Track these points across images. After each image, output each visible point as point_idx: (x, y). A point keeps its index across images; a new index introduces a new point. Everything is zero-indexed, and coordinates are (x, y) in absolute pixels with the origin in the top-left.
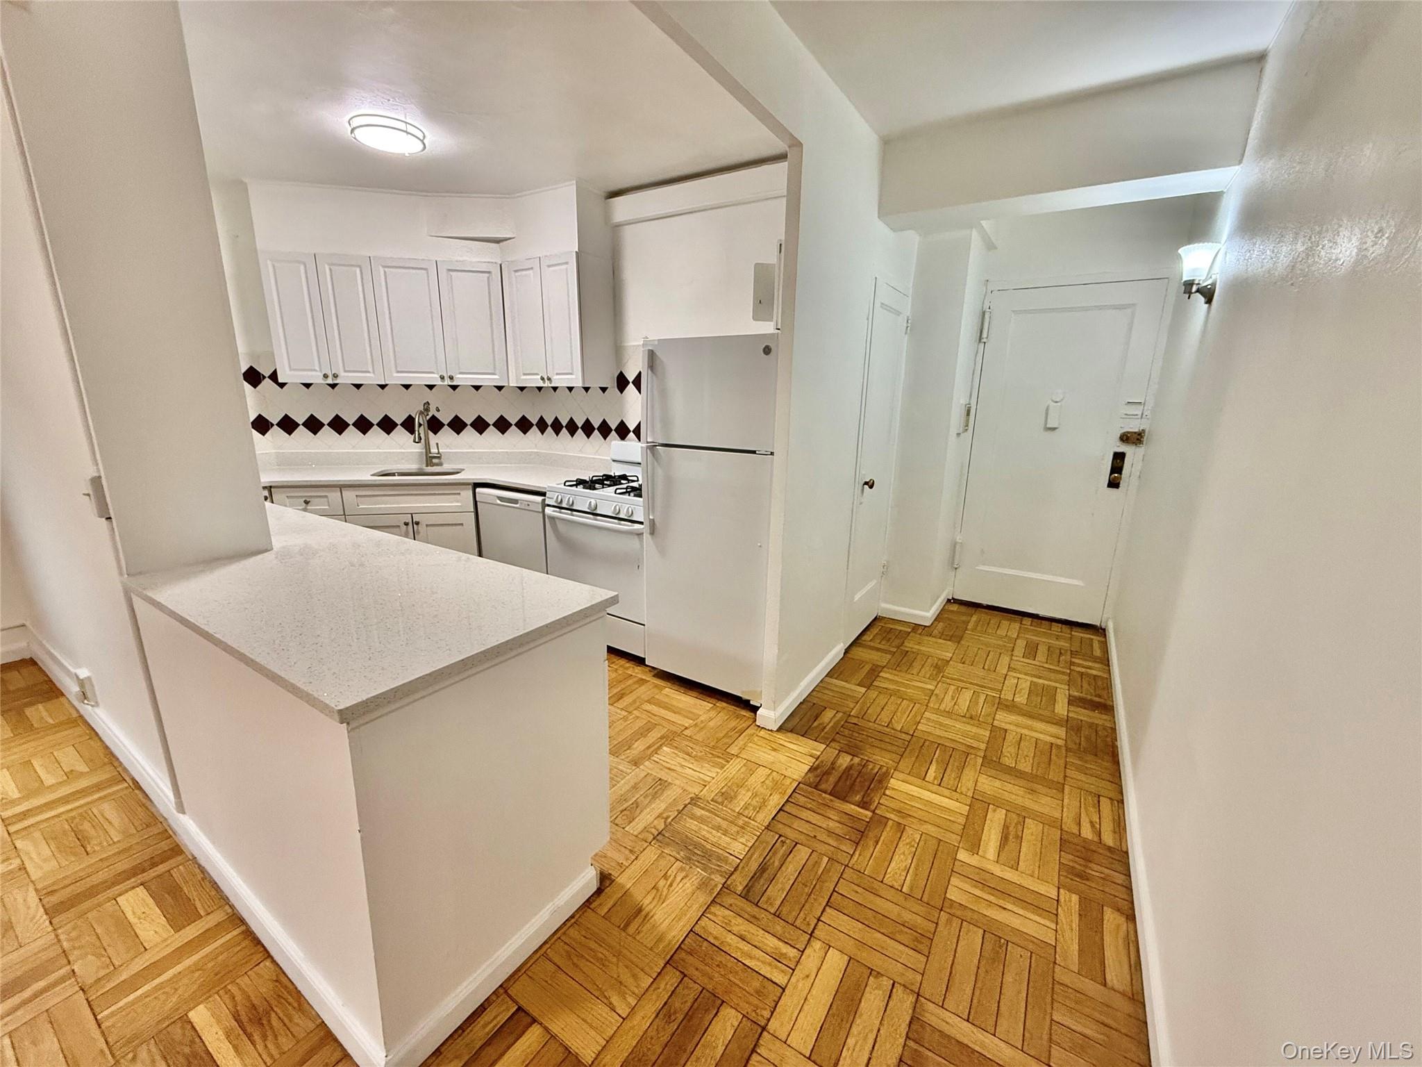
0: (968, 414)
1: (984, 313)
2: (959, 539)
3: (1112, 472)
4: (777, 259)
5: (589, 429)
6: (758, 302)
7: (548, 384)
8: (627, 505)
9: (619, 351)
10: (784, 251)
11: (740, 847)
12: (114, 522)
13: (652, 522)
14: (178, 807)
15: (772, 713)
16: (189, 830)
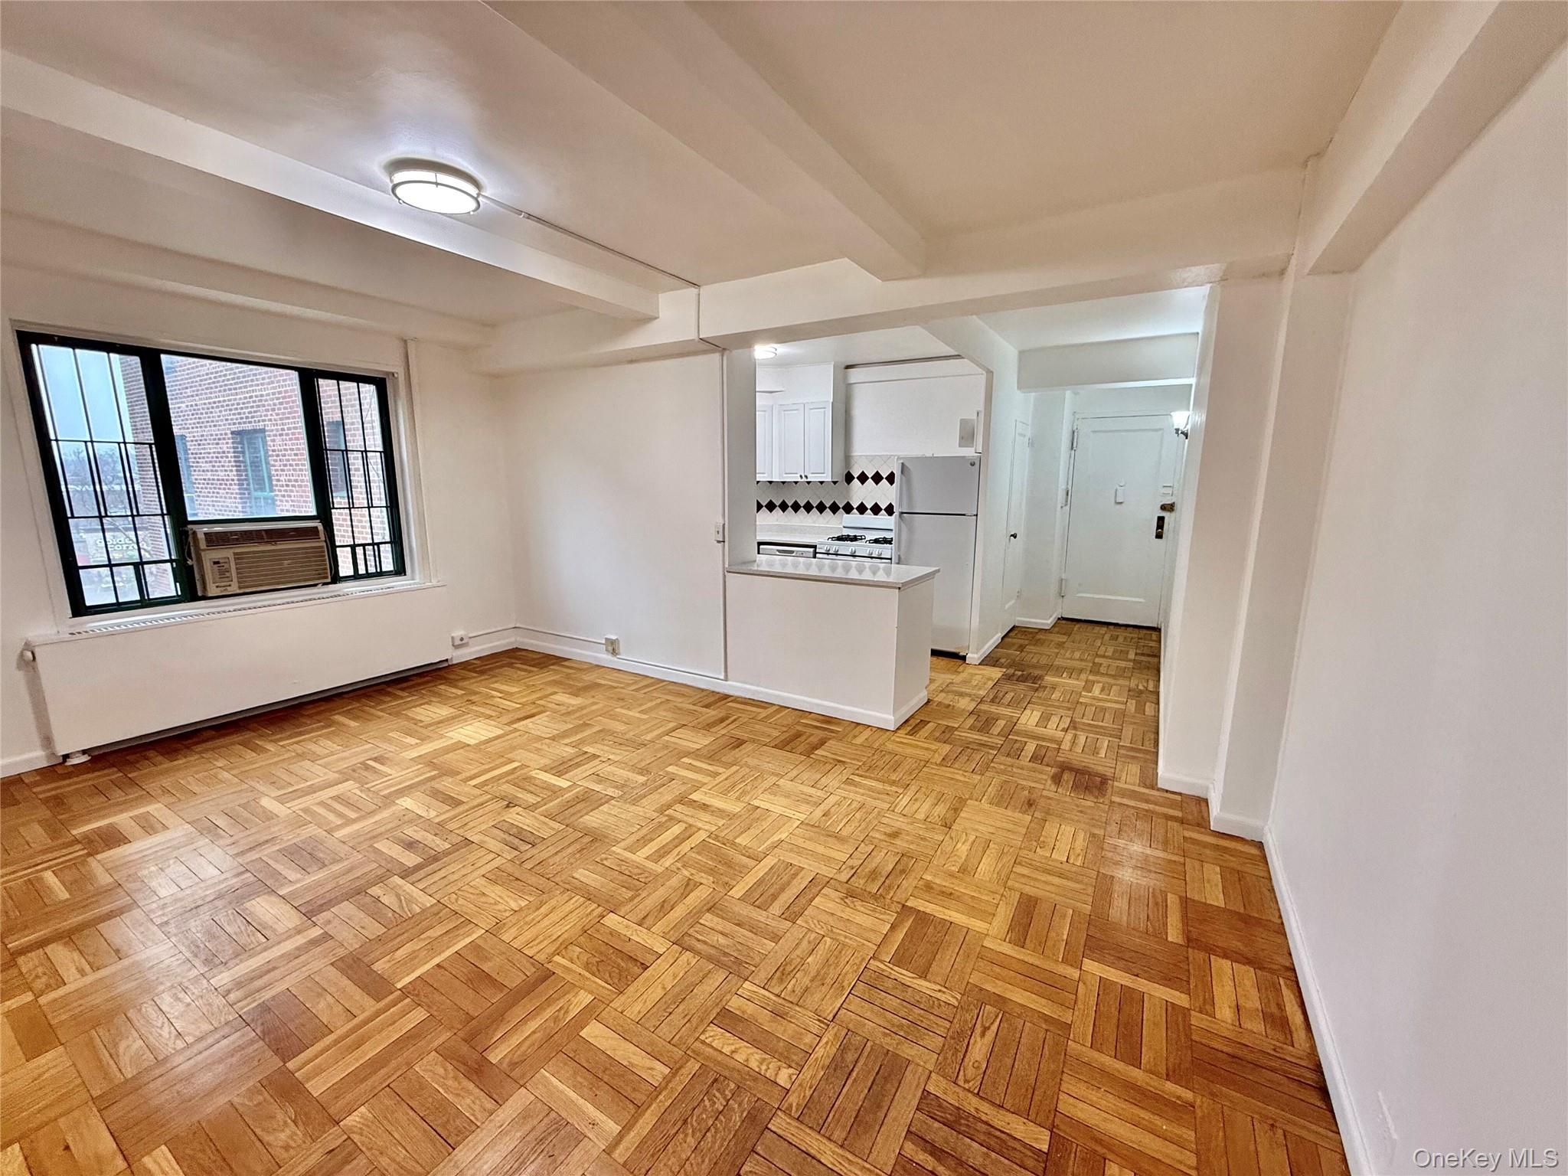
0: (1067, 494)
1: (1074, 432)
2: (1064, 575)
3: (1158, 528)
4: (975, 417)
5: (821, 508)
6: (962, 438)
7: (804, 479)
8: (877, 549)
9: (848, 458)
10: (982, 416)
11: (982, 693)
12: (726, 543)
13: (899, 556)
14: (726, 679)
15: (976, 656)
16: (735, 687)
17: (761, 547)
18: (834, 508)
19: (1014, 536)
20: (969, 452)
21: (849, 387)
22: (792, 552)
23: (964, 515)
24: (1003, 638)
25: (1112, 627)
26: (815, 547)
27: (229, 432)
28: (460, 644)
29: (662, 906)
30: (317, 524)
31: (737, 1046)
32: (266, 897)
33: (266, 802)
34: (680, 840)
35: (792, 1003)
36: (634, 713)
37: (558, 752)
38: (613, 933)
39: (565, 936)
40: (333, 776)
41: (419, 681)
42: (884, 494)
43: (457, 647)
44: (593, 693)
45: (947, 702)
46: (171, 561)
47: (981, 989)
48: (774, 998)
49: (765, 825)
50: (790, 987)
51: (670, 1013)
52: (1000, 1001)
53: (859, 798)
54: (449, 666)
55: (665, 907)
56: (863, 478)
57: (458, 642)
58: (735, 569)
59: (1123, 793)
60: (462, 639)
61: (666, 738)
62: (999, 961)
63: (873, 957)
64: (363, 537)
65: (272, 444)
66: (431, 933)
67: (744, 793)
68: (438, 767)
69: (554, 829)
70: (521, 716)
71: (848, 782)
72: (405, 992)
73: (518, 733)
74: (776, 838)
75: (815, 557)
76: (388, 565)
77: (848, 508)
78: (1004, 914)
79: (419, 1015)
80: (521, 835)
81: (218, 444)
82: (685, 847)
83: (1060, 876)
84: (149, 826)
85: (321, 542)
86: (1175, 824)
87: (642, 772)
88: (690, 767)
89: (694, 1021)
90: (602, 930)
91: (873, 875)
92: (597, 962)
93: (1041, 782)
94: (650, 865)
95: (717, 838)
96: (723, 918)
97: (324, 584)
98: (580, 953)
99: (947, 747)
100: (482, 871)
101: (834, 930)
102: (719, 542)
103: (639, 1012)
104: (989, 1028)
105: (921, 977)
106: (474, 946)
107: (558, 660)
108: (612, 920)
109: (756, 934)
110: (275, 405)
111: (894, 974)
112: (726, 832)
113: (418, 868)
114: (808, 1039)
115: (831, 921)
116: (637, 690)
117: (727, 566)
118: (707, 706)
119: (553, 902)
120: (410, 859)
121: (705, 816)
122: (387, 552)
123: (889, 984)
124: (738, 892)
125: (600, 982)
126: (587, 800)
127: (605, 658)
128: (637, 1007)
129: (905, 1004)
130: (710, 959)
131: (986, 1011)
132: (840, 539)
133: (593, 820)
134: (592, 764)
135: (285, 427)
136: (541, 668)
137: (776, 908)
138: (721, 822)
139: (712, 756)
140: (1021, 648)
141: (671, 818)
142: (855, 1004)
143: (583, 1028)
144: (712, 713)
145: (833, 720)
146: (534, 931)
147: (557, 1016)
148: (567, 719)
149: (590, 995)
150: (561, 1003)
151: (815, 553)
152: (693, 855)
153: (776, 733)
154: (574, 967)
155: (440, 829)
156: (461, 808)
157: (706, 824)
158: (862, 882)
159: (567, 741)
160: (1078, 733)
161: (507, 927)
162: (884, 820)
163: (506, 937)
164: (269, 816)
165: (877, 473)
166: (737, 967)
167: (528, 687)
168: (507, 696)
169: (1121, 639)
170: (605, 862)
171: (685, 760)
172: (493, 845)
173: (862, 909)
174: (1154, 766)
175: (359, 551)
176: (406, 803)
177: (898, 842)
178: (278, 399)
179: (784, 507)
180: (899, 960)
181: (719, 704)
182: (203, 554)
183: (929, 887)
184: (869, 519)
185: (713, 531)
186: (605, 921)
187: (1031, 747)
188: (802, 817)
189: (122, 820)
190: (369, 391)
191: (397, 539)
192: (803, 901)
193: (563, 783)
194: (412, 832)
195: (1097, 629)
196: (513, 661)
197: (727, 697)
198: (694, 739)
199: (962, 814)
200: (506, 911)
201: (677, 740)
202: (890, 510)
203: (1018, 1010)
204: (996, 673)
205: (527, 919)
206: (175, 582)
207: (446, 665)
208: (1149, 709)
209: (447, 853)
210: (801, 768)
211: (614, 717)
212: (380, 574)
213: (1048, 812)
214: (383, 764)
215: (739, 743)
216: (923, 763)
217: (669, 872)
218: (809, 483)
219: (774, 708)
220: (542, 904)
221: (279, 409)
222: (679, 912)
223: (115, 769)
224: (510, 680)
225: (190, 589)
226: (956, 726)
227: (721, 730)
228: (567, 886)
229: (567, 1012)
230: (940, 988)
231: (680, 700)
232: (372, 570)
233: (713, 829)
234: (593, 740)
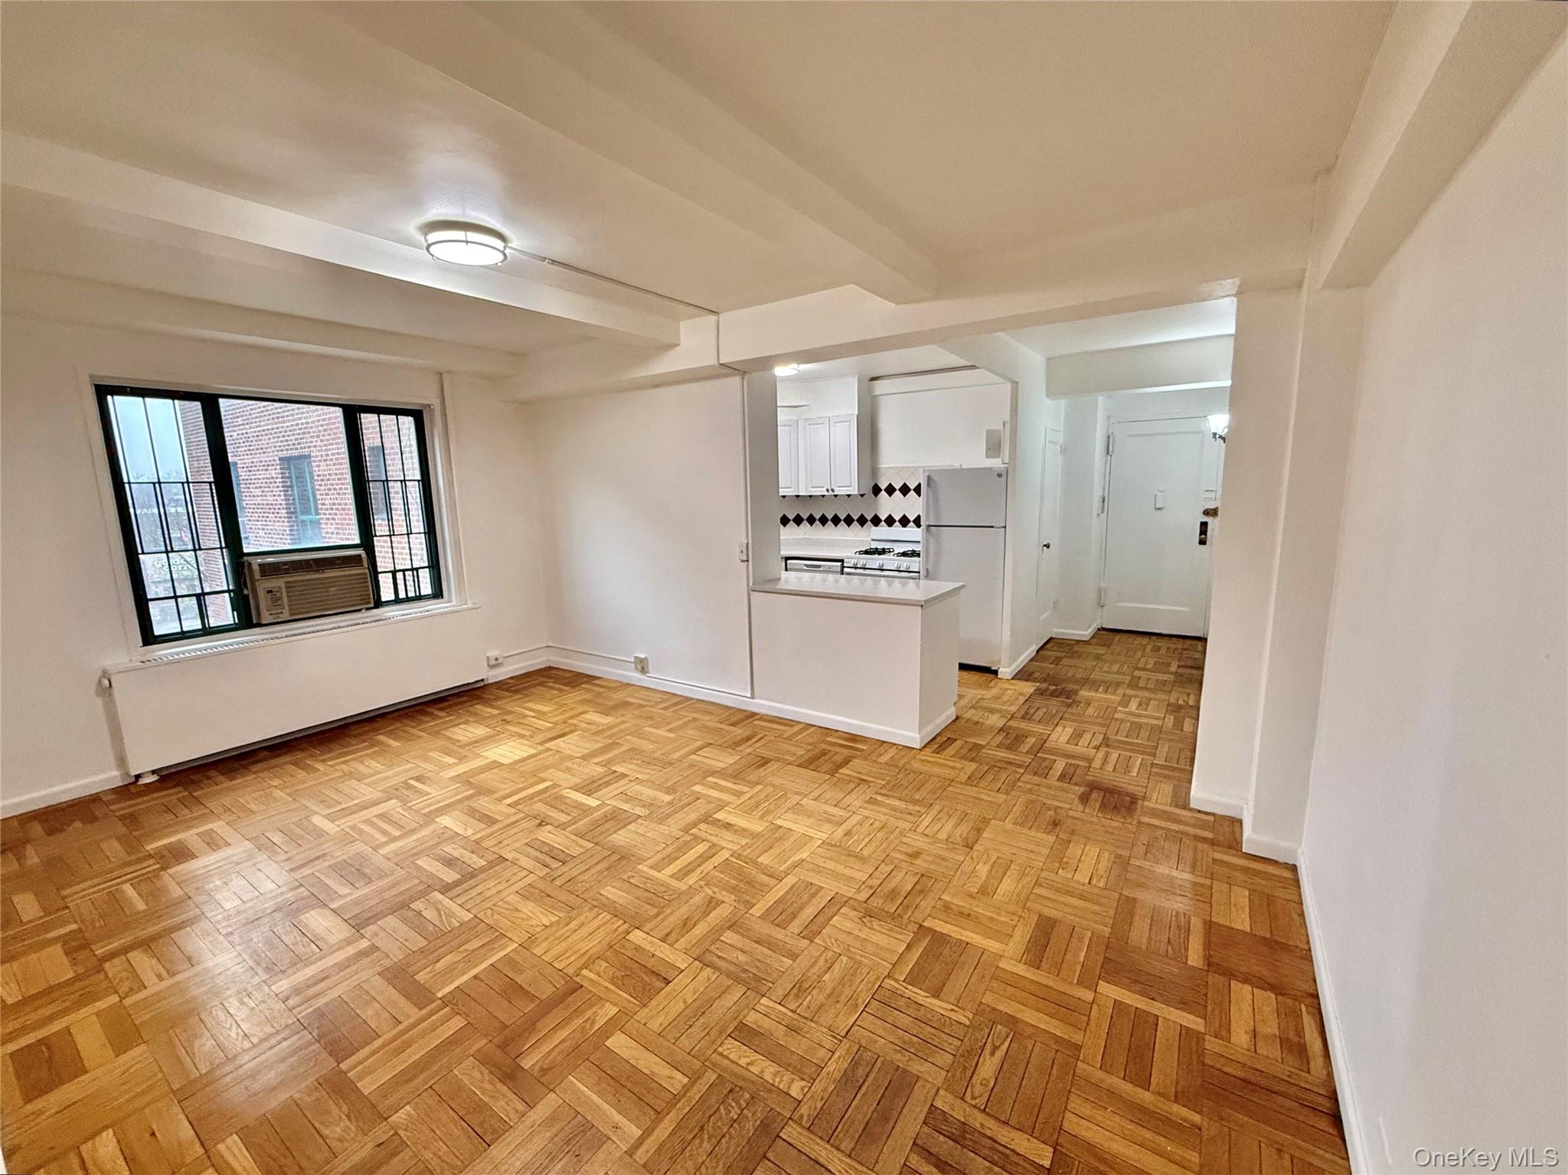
0: (1104, 501)
1: (1109, 437)
2: (1103, 585)
3: (1201, 534)
4: (1001, 428)
5: (849, 521)
6: (988, 449)
7: (831, 493)
8: (905, 563)
9: (875, 471)
10: (1008, 426)
11: (1013, 709)
12: (750, 562)
13: (927, 570)
14: (753, 697)
15: (1008, 670)
16: (762, 705)
17: (789, 562)
18: (862, 521)
19: (1047, 546)
20: (996, 463)
21: (874, 400)
22: (819, 566)
23: (992, 527)
24: (1038, 651)
25: (1154, 637)
26: (842, 561)
27: (277, 458)
28: (495, 664)
29: (685, 924)
30: (360, 552)
31: (753, 1058)
32: (318, 910)
33: (316, 820)
34: (704, 858)
35: (806, 1018)
36: (661, 732)
37: (587, 771)
38: (638, 948)
39: (591, 952)
40: (377, 795)
41: (456, 701)
42: (912, 506)
43: (492, 667)
44: (621, 712)
45: (976, 719)
46: (229, 591)
47: (994, 1009)
48: (790, 1014)
49: (787, 844)
50: (805, 1003)
51: (691, 1026)
52: (1012, 1021)
53: (883, 818)
54: (485, 685)
55: (687, 925)
56: (890, 490)
57: (493, 662)
58: (757, 587)
59: (1153, 813)
60: (497, 659)
61: (693, 757)
62: (1011, 981)
63: (888, 976)
64: (403, 563)
65: (317, 469)
66: (470, 946)
67: (767, 813)
68: (474, 786)
69: (582, 847)
70: (554, 734)
71: (872, 801)
72: (445, 1002)
73: (549, 753)
74: (796, 858)
75: (842, 573)
76: (426, 589)
77: (876, 521)
78: (1021, 936)
79: (457, 1023)
80: (552, 853)
81: (267, 470)
82: (708, 866)
83: (1081, 897)
84: (213, 843)
85: (365, 570)
86: (1206, 846)
87: (669, 790)
88: (715, 787)
89: (713, 1033)
90: (627, 945)
91: (893, 894)
92: (622, 976)
93: (1067, 801)
94: (674, 883)
95: (739, 857)
96: (743, 936)
97: (368, 609)
98: (606, 967)
99: (973, 766)
100: (514, 888)
101: (851, 949)
102: (742, 561)
103: (661, 1025)
104: (999, 1047)
105: (934, 996)
106: (508, 959)
107: (590, 679)
108: (637, 936)
109: (774, 952)
110: (319, 431)
111: (908, 993)
112: (749, 851)
113: (456, 884)
114: (822, 1053)
115: (848, 939)
116: (666, 708)
117: (751, 585)
118: (733, 725)
119: (582, 918)
120: (450, 876)
121: (728, 835)
122: (425, 576)
123: (902, 1003)
124: (757, 911)
125: (624, 995)
126: (616, 819)
127: (636, 677)
128: (661, 1019)
129: (918, 1023)
130: (729, 975)
131: (998, 1030)
132: (867, 552)
133: (620, 838)
134: (621, 782)
135: (329, 453)
136: (573, 687)
137: (795, 927)
138: (744, 842)
139: (736, 776)
140: (1057, 661)
141: (696, 837)
142: (868, 1021)
143: (608, 1038)
144: (739, 732)
145: (859, 739)
146: (564, 945)
147: (584, 1027)
148: (598, 738)
149: (614, 1008)
150: (589, 1014)
151: (843, 567)
152: (716, 874)
153: (801, 752)
154: (600, 980)
155: (476, 846)
156: (496, 827)
157: (729, 843)
158: (881, 901)
159: (596, 760)
160: (1110, 750)
161: (539, 940)
162: (905, 840)
163: (538, 951)
164: (320, 833)
165: (905, 484)
166: (755, 983)
167: (561, 706)
168: (540, 715)
169: (1163, 651)
170: (632, 881)
171: (710, 779)
172: (525, 862)
173: (879, 928)
174: (1188, 785)
175: (400, 575)
176: (445, 821)
177: (918, 862)
178: (322, 426)
179: (811, 520)
180: (912, 980)
181: (746, 722)
182: (257, 583)
183: (947, 907)
184: (898, 531)
185: (738, 551)
186: (630, 937)
187: (1060, 765)
188: (824, 836)
189: (189, 836)
190: (408, 422)
191: (434, 565)
192: (821, 919)
193: (592, 802)
194: (451, 849)
195: (1139, 640)
196: (546, 680)
197: (753, 715)
198: (720, 758)
199: (985, 835)
200: (538, 926)
201: (705, 760)
202: (917, 522)
203: (1030, 1031)
204: (1029, 688)
205: (558, 934)
206: (233, 611)
207: (482, 684)
208: (1187, 726)
209: (482, 870)
210: (825, 786)
211: (642, 736)
212: (419, 598)
213: (1073, 832)
214: (423, 783)
215: (764, 762)
216: (948, 782)
217: (691, 891)
218: (836, 496)
219: (801, 726)
220: (571, 919)
221: (324, 435)
222: (700, 929)
223: (181, 788)
224: (542, 699)
225: (247, 618)
226: (984, 743)
227: (747, 749)
228: (594, 903)
229: (593, 1023)
230: (953, 1007)
231: (707, 718)
232: (411, 594)
233: (736, 848)
234: (624, 758)
